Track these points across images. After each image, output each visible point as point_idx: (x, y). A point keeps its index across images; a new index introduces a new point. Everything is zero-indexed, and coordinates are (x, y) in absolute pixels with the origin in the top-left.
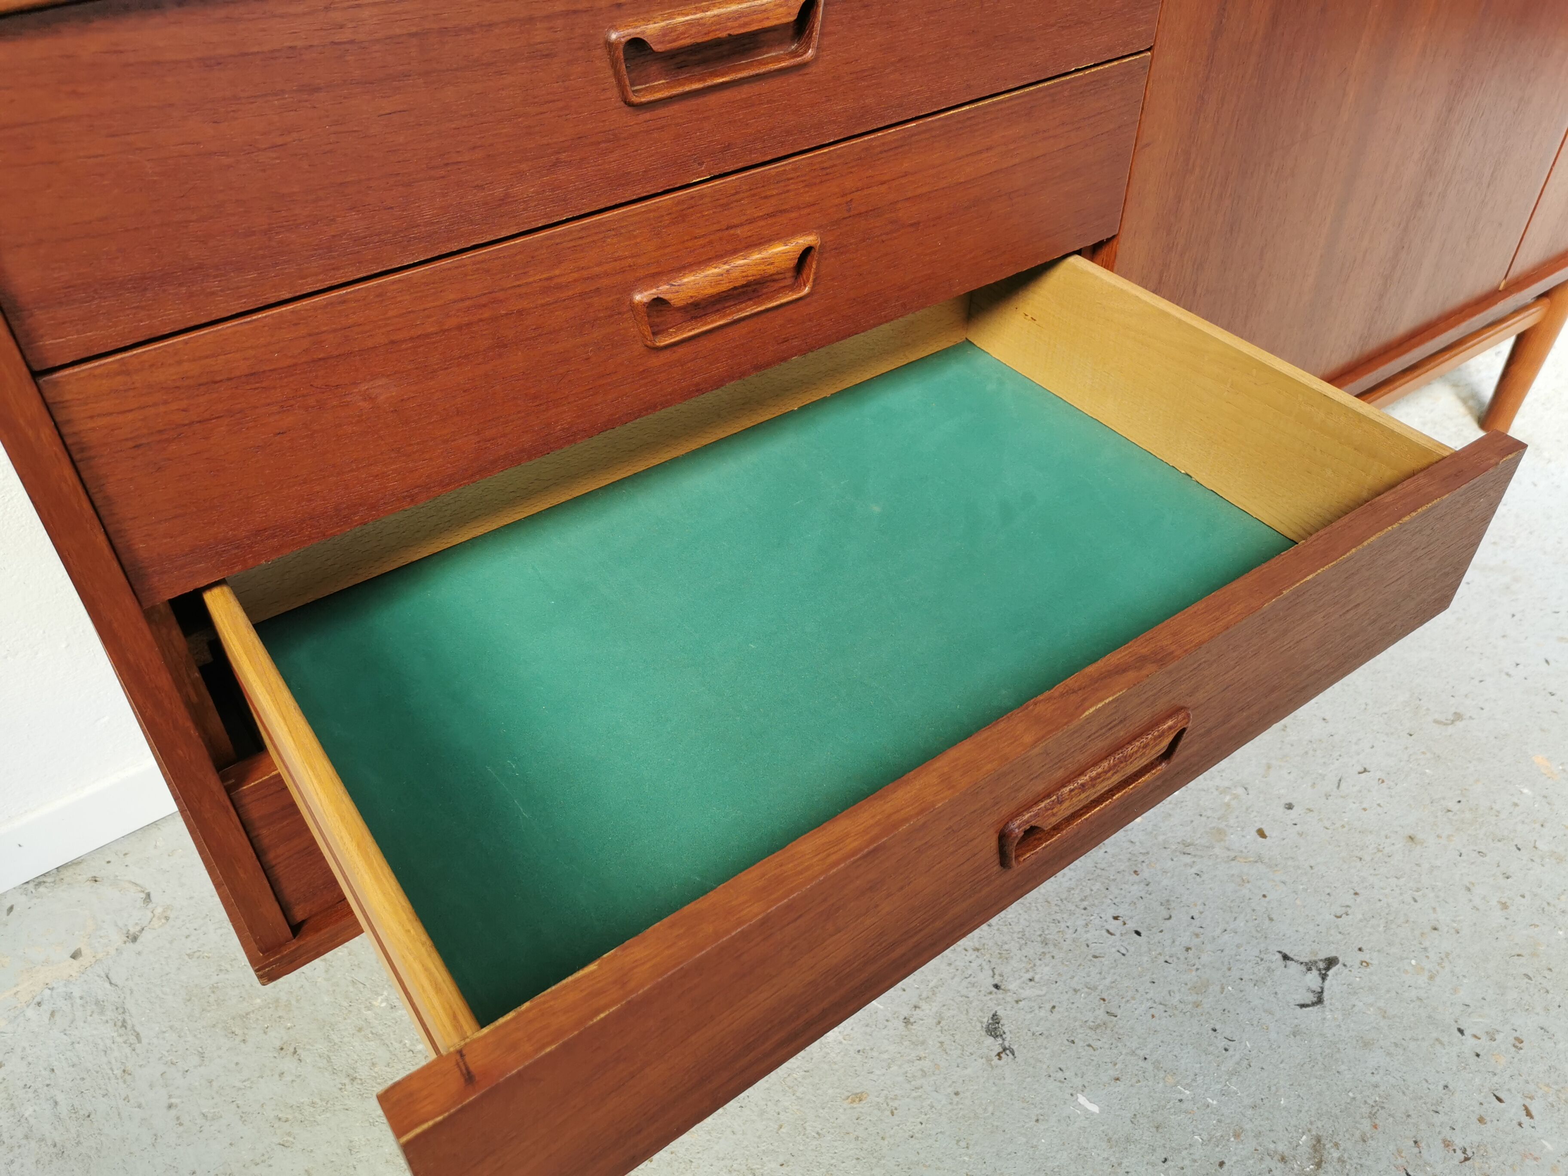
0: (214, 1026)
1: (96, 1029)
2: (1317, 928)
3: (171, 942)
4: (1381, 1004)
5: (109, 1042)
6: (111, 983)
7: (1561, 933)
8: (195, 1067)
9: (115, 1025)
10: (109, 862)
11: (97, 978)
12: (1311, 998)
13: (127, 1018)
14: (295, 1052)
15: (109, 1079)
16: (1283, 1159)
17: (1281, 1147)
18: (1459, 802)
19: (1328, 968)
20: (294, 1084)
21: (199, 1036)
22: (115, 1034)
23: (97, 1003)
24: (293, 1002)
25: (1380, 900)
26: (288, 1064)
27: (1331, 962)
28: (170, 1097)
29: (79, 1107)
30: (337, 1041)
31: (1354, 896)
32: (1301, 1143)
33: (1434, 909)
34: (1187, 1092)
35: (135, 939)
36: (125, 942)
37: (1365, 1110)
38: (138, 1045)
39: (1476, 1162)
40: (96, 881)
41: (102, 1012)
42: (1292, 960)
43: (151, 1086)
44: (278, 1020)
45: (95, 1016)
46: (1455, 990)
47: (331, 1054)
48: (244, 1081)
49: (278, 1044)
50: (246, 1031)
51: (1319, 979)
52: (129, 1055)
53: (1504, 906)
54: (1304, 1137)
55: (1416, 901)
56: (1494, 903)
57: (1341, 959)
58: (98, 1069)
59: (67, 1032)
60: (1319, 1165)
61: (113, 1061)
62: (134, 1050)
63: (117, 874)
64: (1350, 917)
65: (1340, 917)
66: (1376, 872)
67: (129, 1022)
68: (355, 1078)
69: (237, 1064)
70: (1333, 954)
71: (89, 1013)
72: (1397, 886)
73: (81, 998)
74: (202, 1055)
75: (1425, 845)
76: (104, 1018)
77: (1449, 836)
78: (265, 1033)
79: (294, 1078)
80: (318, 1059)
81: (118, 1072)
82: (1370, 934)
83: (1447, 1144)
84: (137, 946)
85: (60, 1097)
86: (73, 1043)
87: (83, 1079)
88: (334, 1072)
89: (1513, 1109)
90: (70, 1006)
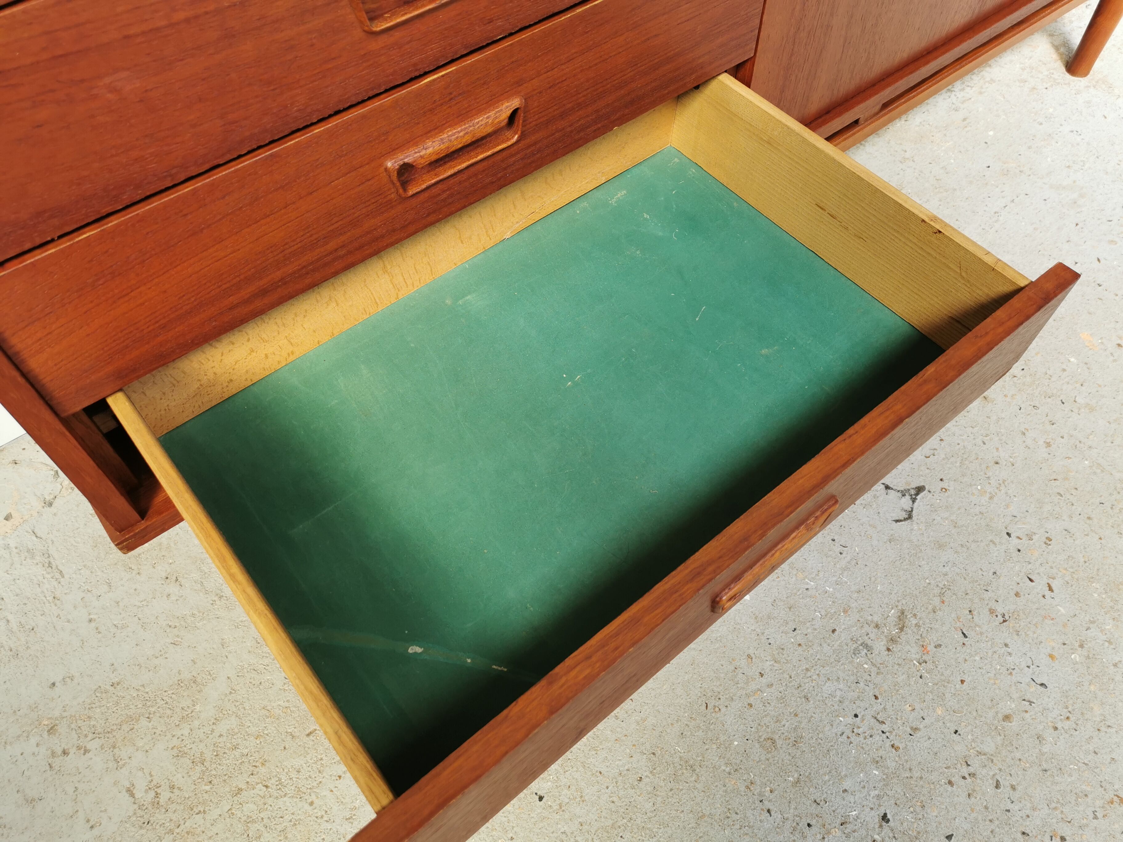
0: (116, 564)
1: (30, 569)
2: (911, 466)
3: (78, 506)
4: (953, 517)
5: (41, 578)
6: (36, 537)
7: (1086, 462)
8: (105, 593)
9: (43, 566)
10: (24, 449)
11: (26, 533)
12: (904, 515)
13: (52, 561)
14: (177, 580)
15: (44, 603)
16: (877, 626)
17: (876, 618)
18: (1023, 369)
19: (917, 494)
20: (178, 602)
21: (106, 571)
22: (45, 572)
23: (28, 551)
24: (172, 545)
25: (959, 444)
26: (173, 589)
27: (920, 490)
28: (90, 614)
29: (25, 624)
30: (206, 571)
31: (940, 442)
32: (890, 615)
33: (997, 449)
34: (812, 583)
35: (50, 504)
36: (43, 507)
37: (937, 591)
38: (62, 579)
39: (1011, 623)
40: (16, 463)
41: (33, 558)
42: (892, 489)
43: (75, 607)
44: (162, 558)
45: (28, 560)
46: (1007, 506)
47: (202, 580)
48: (142, 601)
49: (164, 575)
50: (140, 567)
51: (911, 502)
52: (56, 586)
53: (1048, 445)
54: (893, 611)
55: (984, 444)
56: (1041, 442)
57: (927, 487)
58: (35, 597)
59: (10, 572)
60: (902, 629)
61: (45, 591)
62: (60, 583)
63: (31, 457)
64: (936, 457)
65: (929, 457)
66: (958, 424)
67: (53, 563)
68: (222, 596)
69: (135, 590)
70: (922, 484)
71: (23, 558)
72: (971, 433)
73: (16, 548)
74: (110, 585)
75: (995, 402)
76: (35, 562)
77: (1012, 396)
78: (154, 567)
79: (178, 598)
80: (194, 584)
81: (50, 599)
82: (950, 468)
83: (992, 611)
84: (53, 509)
85: (10, 617)
86: (15, 579)
87: (25, 604)
88: (207, 592)
89: (1040, 585)
90: (9, 554)
